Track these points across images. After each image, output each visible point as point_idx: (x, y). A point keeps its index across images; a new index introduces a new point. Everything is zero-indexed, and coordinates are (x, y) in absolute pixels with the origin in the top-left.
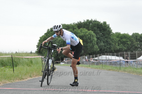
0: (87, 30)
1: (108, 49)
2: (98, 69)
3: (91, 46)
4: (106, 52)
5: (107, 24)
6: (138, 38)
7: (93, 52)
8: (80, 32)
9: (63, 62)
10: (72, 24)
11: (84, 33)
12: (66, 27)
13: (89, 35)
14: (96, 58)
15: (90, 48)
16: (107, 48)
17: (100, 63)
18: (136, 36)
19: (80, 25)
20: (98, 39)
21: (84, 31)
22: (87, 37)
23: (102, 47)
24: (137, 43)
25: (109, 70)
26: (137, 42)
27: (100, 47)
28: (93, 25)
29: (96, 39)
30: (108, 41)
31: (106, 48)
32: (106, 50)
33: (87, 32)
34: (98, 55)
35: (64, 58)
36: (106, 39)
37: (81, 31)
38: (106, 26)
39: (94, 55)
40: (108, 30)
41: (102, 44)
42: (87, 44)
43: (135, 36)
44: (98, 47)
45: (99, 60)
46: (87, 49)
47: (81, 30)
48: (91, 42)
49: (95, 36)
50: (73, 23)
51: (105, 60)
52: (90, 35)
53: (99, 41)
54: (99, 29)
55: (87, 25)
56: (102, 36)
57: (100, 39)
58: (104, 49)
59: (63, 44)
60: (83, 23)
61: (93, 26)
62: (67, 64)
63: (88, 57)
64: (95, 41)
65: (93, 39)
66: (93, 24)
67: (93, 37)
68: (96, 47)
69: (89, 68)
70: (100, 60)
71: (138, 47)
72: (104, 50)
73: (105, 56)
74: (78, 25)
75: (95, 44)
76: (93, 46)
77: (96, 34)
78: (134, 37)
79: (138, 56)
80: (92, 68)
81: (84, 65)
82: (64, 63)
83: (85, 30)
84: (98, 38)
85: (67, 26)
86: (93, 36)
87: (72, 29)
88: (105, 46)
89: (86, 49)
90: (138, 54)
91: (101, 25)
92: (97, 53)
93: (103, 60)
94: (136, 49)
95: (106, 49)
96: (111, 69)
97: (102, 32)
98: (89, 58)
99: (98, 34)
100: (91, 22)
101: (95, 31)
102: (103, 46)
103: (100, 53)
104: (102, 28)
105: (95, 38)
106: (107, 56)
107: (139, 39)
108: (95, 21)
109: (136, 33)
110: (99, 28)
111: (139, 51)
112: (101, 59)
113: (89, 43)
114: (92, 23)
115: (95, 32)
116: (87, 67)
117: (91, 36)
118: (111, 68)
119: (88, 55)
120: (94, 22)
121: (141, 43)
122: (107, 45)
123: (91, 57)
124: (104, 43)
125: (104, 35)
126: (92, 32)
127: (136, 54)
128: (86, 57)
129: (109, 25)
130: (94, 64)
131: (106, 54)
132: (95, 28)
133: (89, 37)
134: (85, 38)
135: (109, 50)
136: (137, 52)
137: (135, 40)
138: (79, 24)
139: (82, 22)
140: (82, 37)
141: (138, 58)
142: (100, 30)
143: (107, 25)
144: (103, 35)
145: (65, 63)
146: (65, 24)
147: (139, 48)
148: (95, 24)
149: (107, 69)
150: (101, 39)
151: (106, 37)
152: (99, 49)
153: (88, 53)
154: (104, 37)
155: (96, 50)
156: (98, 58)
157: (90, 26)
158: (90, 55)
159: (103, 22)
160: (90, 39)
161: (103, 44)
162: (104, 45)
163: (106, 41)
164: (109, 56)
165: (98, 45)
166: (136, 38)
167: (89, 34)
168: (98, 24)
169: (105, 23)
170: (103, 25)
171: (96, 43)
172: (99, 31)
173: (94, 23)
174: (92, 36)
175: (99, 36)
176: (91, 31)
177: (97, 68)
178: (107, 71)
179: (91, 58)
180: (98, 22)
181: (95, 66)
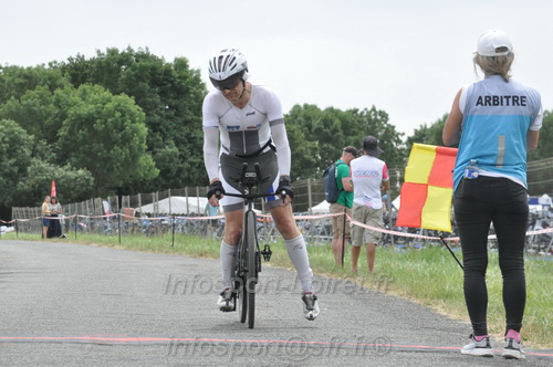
0: (107, 94)
1: (194, 169)
2: (153, 250)
3: (126, 159)
4: (188, 182)
5: (190, 69)
6: (316, 124)
7: (135, 183)
8: (77, 99)
9: (8, 225)
10: (47, 67)
11: (95, 102)
12: (21, 81)
13: (118, 114)
14: (148, 208)
15: (122, 165)
16: (192, 164)
17: (165, 228)
18: (308, 118)
19: (79, 72)
20: (155, 131)
21: (96, 97)
22: (110, 120)
23: (171, 161)
24: (310, 144)
25: (201, 255)
26: (310, 140)
27: (163, 159)
28: (133, 73)
29: (144, 130)
30: (195, 138)
31: (186, 165)
32: (186, 175)
33: (109, 101)
34: (155, 195)
35: (14, 209)
36: (186, 130)
37: (84, 96)
38: (185, 78)
39: (139, 195)
40: (194, 93)
41: (171, 149)
42: (109, 152)
43: (302, 119)
44: (154, 164)
45: (157, 215)
46: (111, 170)
47: (85, 92)
48: (126, 140)
49: (140, 116)
50: (50, 64)
51: (183, 215)
52: (121, 111)
53: (158, 136)
54: (157, 89)
55: (110, 71)
56: (169, 118)
57: (161, 131)
58: (180, 170)
59: (8, 152)
60: (93, 61)
61: (136, 76)
62: (26, 230)
63: (113, 204)
64: (141, 138)
65: (135, 131)
66: (134, 68)
67: (133, 122)
68: (146, 160)
69: (117, 247)
70: (161, 215)
71: (314, 160)
72: (178, 175)
73: (183, 199)
74: (73, 71)
75: (140, 149)
76: (135, 157)
77: (146, 110)
78: (300, 122)
79: (313, 200)
80: (129, 248)
81: (98, 237)
82: (12, 228)
83: (99, 93)
84: (154, 127)
85: (26, 77)
86: (132, 115)
87: (47, 87)
88: (183, 158)
89: (105, 171)
90: (314, 189)
91: (167, 71)
92: (152, 187)
93: (174, 215)
94: (308, 170)
95: (189, 170)
96: (206, 253)
97: (169, 101)
98: (117, 206)
99: (156, 106)
100: (125, 59)
101: (145, 96)
102: (176, 160)
103: (164, 188)
104: (169, 85)
105: (143, 125)
106: (193, 201)
107: (319, 131)
108: (144, 56)
109: (306, 106)
110: (158, 85)
111: (316, 177)
112: (167, 211)
113: (116, 148)
114: (129, 64)
115: (142, 100)
116: (110, 241)
117: (123, 115)
118: (207, 248)
119: (112, 195)
120: (137, 61)
121: (325, 145)
122: (192, 155)
123: (126, 205)
124: (177, 145)
125: (178, 114)
126: (129, 102)
127: (304, 190)
128: (106, 205)
129: (198, 71)
130: (139, 231)
131: (186, 189)
132: (141, 84)
133: (117, 120)
134: (99, 126)
135: (197, 175)
136: (309, 180)
137: (303, 135)
138: (75, 65)
139: (87, 58)
140: (87, 119)
141: (314, 205)
142: (163, 94)
143: (192, 71)
144: (172, 113)
145: (17, 229)
146: (15, 68)
147: (317, 165)
148: (143, 69)
149: (191, 253)
150: (167, 130)
151: (186, 123)
152: (157, 171)
153: (114, 189)
154: (180, 120)
155: (145, 175)
156: (156, 207)
157: (123, 76)
158: (121, 192)
159: (176, 60)
160: (123, 128)
161: (175, 149)
162: (178, 153)
163: (188, 136)
164: (200, 198)
165: (154, 154)
166: (306, 126)
167: (117, 108)
168: (154, 69)
169: (181, 64)
170: (175, 74)
171: (146, 147)
172: (157, 99)
173: (138, 65)
174: (127, 117)
175: (157, 118)
176: (123, 97)
177: (149, 247)
178: (191, 261)
179: (123, 208)
180: (154, 57)
181: (143, 240)
